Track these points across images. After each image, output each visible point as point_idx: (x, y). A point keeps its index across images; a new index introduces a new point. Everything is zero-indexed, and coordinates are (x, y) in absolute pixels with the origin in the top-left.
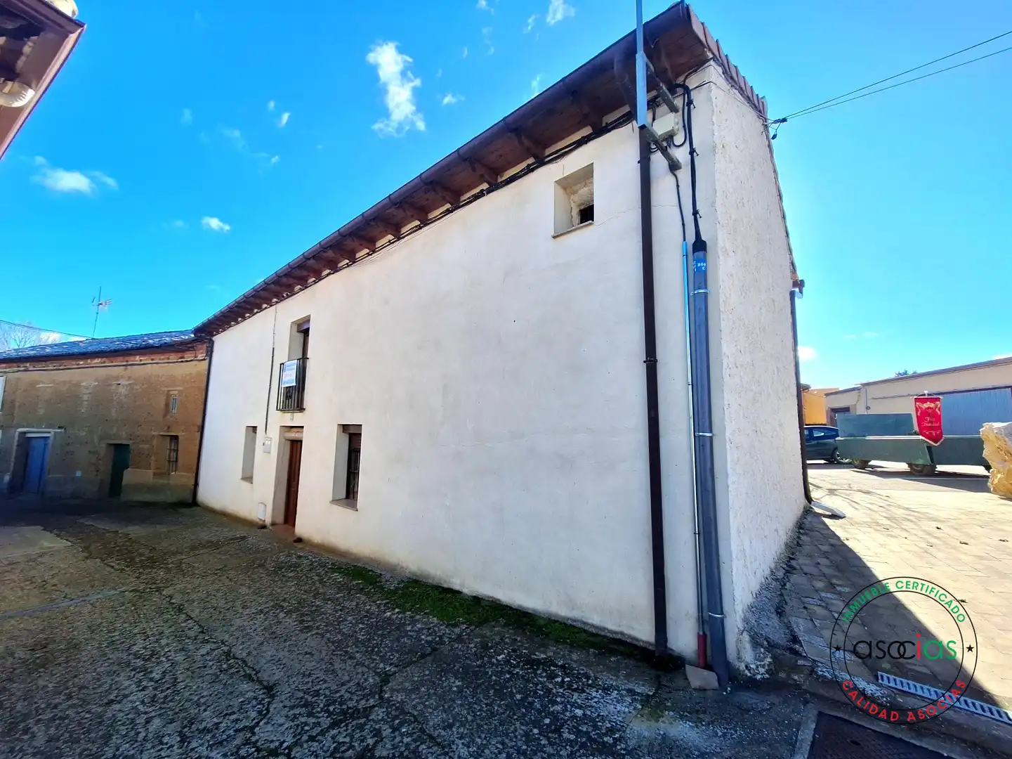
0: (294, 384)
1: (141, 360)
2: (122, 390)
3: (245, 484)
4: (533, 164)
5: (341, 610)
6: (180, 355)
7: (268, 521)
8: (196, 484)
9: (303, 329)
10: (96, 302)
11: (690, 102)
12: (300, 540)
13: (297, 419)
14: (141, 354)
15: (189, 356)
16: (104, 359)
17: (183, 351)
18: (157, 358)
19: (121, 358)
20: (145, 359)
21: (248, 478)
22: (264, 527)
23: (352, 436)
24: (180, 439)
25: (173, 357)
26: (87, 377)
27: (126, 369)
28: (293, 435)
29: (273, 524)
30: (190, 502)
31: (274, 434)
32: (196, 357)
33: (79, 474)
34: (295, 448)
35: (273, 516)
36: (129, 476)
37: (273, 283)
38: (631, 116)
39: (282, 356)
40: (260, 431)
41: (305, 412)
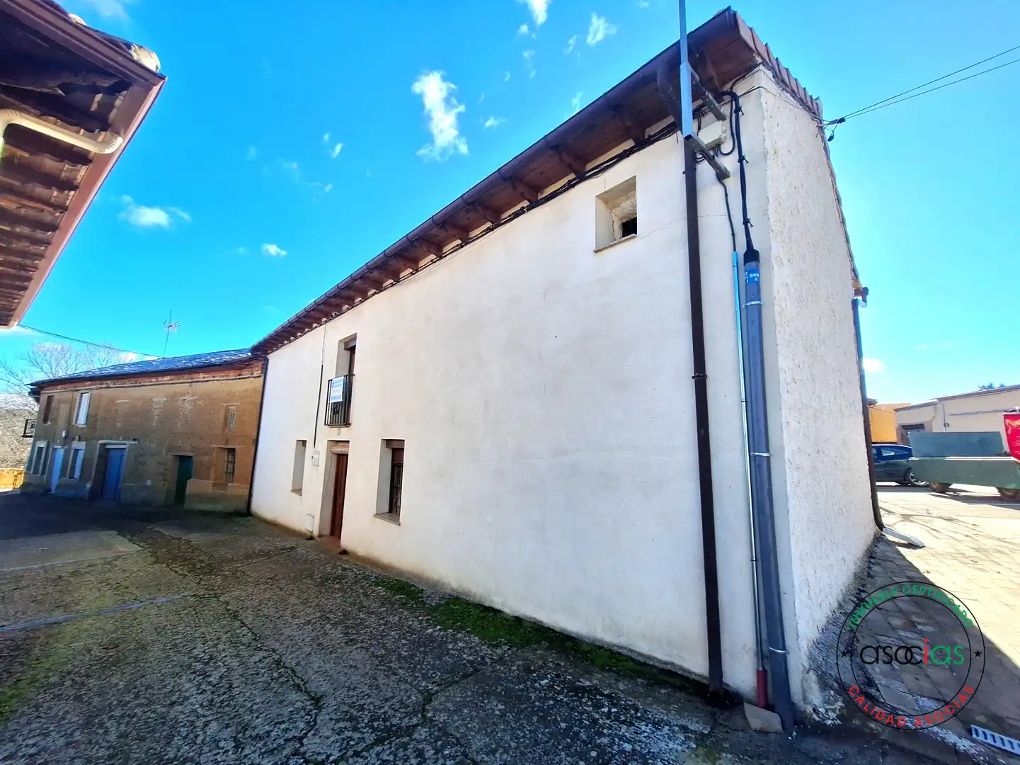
0: (341, 400)
1: (204, 378)
2: (188, 406)
3: (295, 495)
4: (574, 179)
5: (384, 625)
6: (238, 372)
7: (316, 533)
8: (250, 495)
9: (349, 347)
10: (167, 325)
11: (738, 109)
12: (345, 552)
13: (344, 434)
14: (204, 372)
15: (246, 373)
16: (172, 377)
17: (241, 369)
18: (219, 375)
19: (186, 376)
20: (208, 377)
21: (298, 490)
22: (311, 538)
23: (395, 450)
24: (237, 451)
25: (232, 374)
26: (157, 393)
27: (190, 386)
28: (339, 449)
29: (320, 536)
30: (244, 512)
31: (322, 447)
32: (252, 374)
33: (149, 483)
34: (340, 462)
35: (320, 527)
36: (193, 486)
37: (323, 303)
38: (676, 126)
39: (330, 373)
40: (309, 445)
41: (351, 426)
